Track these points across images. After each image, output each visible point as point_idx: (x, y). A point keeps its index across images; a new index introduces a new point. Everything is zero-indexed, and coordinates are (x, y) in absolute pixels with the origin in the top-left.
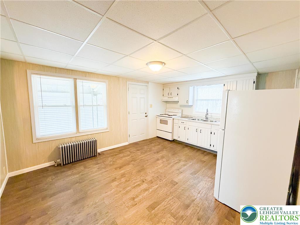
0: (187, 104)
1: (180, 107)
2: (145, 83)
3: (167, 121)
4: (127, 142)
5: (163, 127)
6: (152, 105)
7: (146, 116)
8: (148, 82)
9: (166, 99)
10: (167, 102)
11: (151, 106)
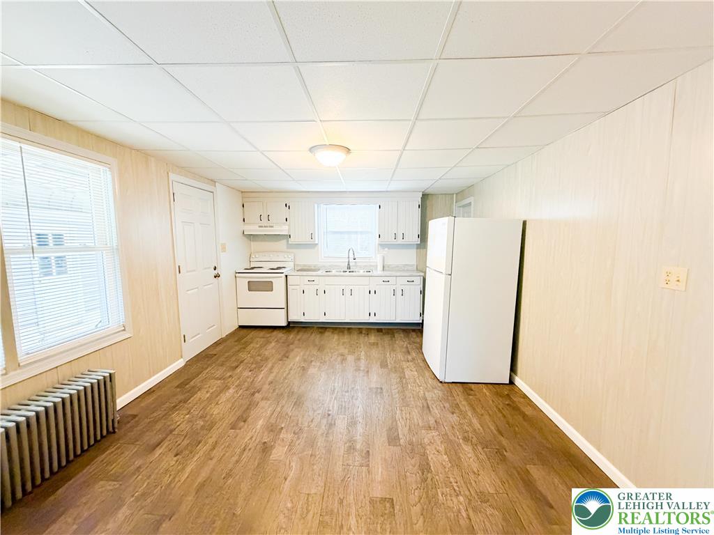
0: (311, 242)
1: (288, 248)
2: (207, 184)
3: (272, 282)
4: (182, 359)
5: (260, 298)
6: (225, 244)
7: (215, 277)
8: (213, 182)
9: (253, 229)
10: (252, 237)
11: (224, 249)
